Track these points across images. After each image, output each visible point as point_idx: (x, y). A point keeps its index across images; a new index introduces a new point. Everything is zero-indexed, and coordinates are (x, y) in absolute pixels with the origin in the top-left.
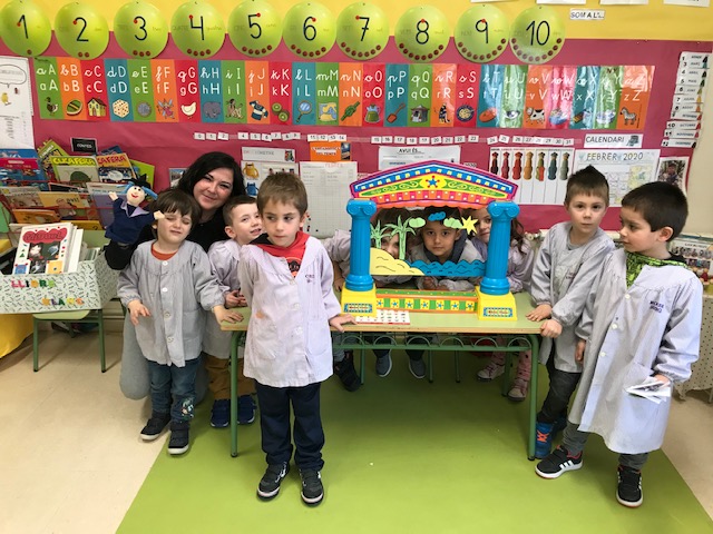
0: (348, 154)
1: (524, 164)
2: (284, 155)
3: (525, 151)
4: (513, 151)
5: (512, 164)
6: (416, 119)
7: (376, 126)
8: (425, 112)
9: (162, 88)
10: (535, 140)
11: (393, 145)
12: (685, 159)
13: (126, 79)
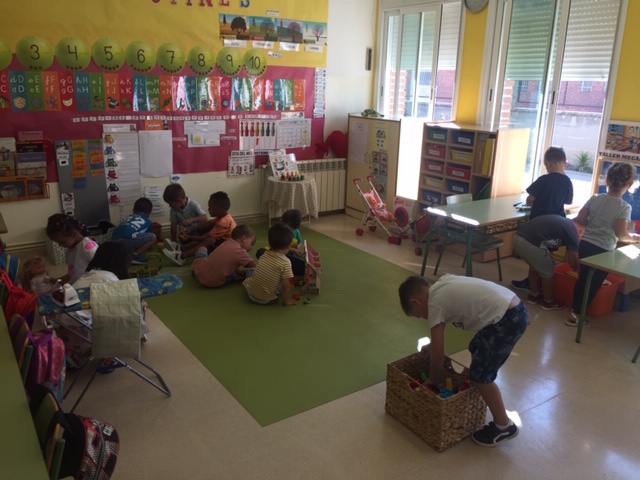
0: (166, 126)
1: (255, 128)
2: (129, 128)
3: (255, 122)
4: (250, 121)
5: (249, 128)
8: (206, 102)
9: (50, 89)
10: (259, 116)
11: (191, 120)
13: (24, 84)
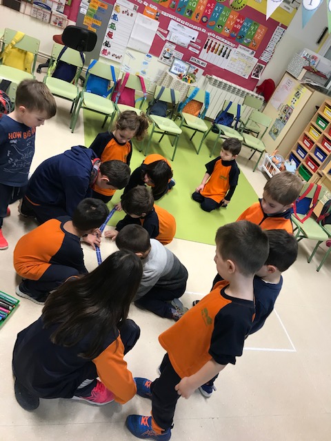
0: (158, 17)
1: (216, 48)
2: (133, 7)
3: (218, 42)
4: (215, 41)
5: (212, 46)
6: (187, 14)
7: (172, 10)
8: (191, 12)
10: (223, 40)
11: (176, 21)
12: (264, 66)
